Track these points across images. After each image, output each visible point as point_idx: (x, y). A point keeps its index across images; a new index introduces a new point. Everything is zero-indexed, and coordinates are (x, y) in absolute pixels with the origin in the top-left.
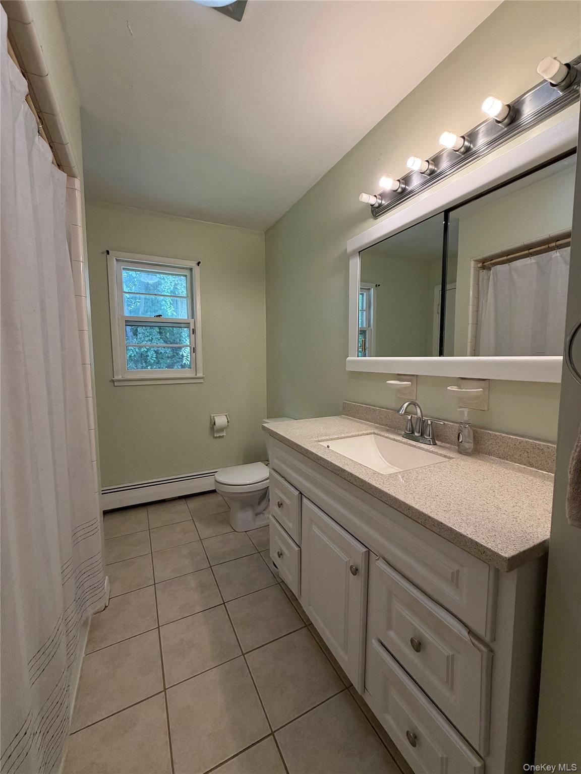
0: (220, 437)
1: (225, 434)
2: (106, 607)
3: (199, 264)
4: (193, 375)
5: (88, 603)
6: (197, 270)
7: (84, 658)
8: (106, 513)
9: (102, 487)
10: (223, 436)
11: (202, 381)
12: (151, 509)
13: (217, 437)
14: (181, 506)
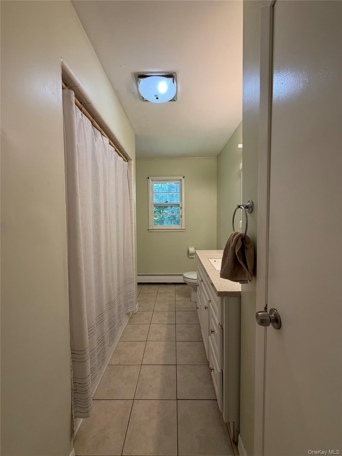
0: (192, 258)
1: (194, 257)
2: (136, 313)
3: (184, 177)
4: (181, 228)
5: (129, 307)
6: (183, 180)
7: (126, 325)
8: (139, 284)
9: (138, 273)
10: (193, 258)
11: (184, 231)
12: (161, 286)
13: (190, 258)
14: (173, 287)
